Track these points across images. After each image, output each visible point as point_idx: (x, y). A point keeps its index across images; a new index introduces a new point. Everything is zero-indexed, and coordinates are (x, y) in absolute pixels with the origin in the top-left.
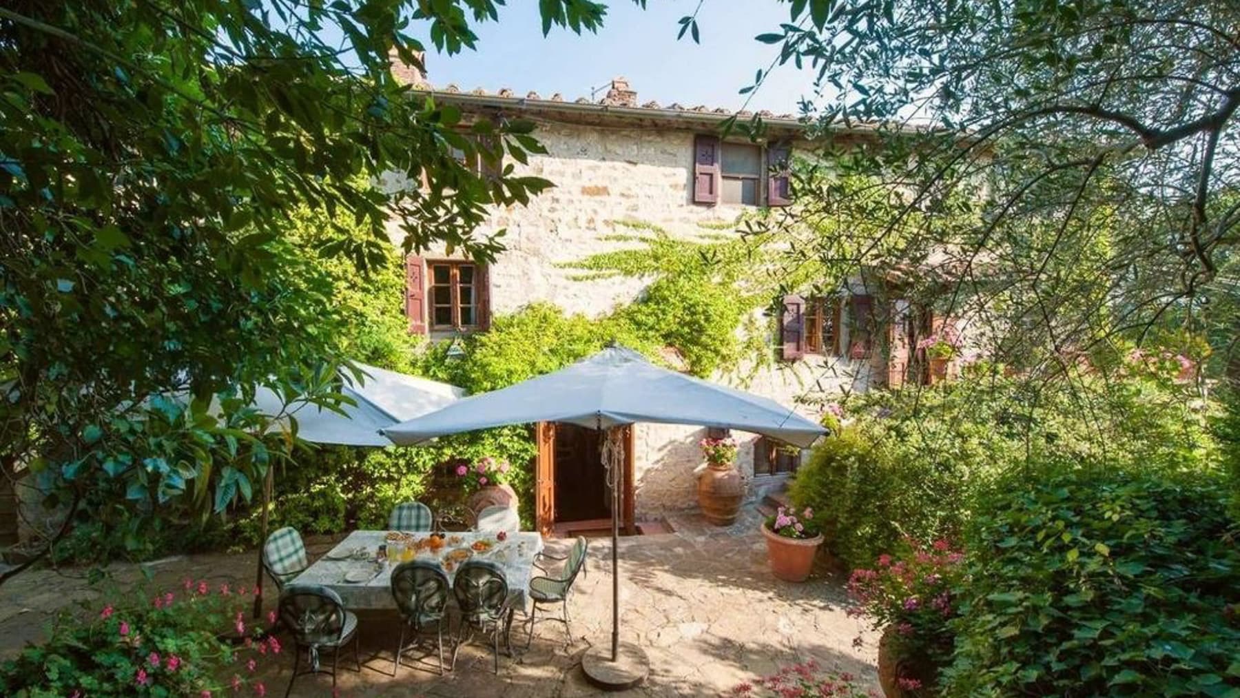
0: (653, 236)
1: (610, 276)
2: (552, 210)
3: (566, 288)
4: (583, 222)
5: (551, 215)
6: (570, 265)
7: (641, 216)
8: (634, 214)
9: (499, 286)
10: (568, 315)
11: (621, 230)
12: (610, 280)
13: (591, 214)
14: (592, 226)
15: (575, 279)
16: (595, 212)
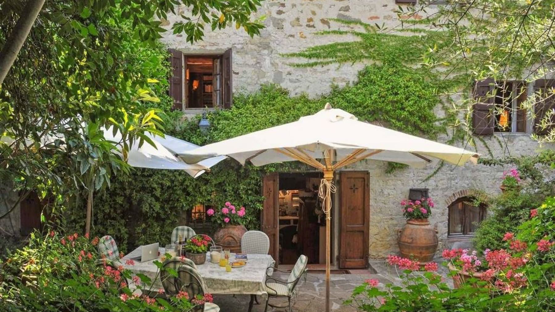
0: (362, 30)
1: (328, 63)
2: (280, 12)
3: (289, 74)
4: (304, 22)
5: (278, 17)
6: (293, 55)
7: (352, 14)
8: (347, 13)
9: (237, 73)
10: (292, 95)
11: (335, 26)
12: (326, 68)
13: (310, 16)
14: (311, 23)
15: (298, 66)
16: (314, 13)
